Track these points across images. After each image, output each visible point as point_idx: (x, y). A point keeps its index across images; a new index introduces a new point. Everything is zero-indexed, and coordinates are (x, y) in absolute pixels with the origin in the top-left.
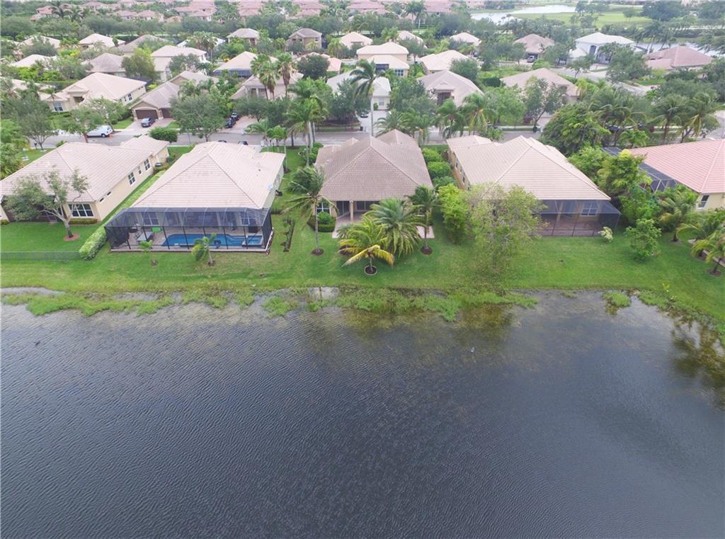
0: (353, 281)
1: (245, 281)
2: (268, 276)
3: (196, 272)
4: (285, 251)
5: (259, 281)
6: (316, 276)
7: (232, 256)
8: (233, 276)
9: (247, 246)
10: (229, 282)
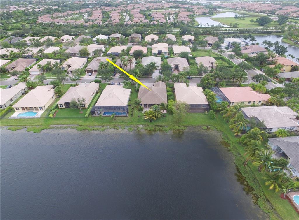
0: (147, 123)
1: (123, 123)
2: (128, 122)
3: (112, 121)
4: (132, 116)
5: (126, 123)
6: (139, 122)
7: (120, 117)
8: (120, 122)
9: (123, 115)
10: (119, 123)
